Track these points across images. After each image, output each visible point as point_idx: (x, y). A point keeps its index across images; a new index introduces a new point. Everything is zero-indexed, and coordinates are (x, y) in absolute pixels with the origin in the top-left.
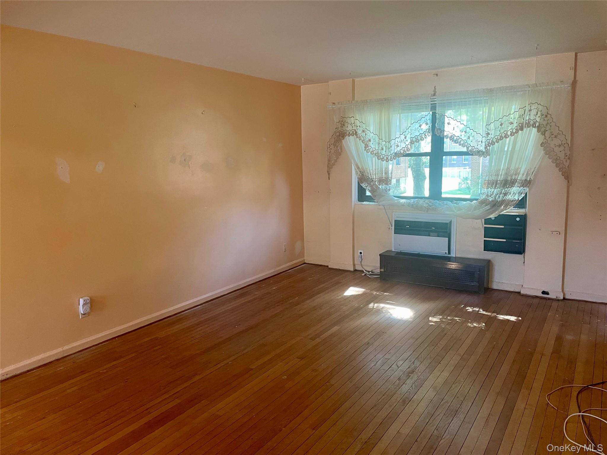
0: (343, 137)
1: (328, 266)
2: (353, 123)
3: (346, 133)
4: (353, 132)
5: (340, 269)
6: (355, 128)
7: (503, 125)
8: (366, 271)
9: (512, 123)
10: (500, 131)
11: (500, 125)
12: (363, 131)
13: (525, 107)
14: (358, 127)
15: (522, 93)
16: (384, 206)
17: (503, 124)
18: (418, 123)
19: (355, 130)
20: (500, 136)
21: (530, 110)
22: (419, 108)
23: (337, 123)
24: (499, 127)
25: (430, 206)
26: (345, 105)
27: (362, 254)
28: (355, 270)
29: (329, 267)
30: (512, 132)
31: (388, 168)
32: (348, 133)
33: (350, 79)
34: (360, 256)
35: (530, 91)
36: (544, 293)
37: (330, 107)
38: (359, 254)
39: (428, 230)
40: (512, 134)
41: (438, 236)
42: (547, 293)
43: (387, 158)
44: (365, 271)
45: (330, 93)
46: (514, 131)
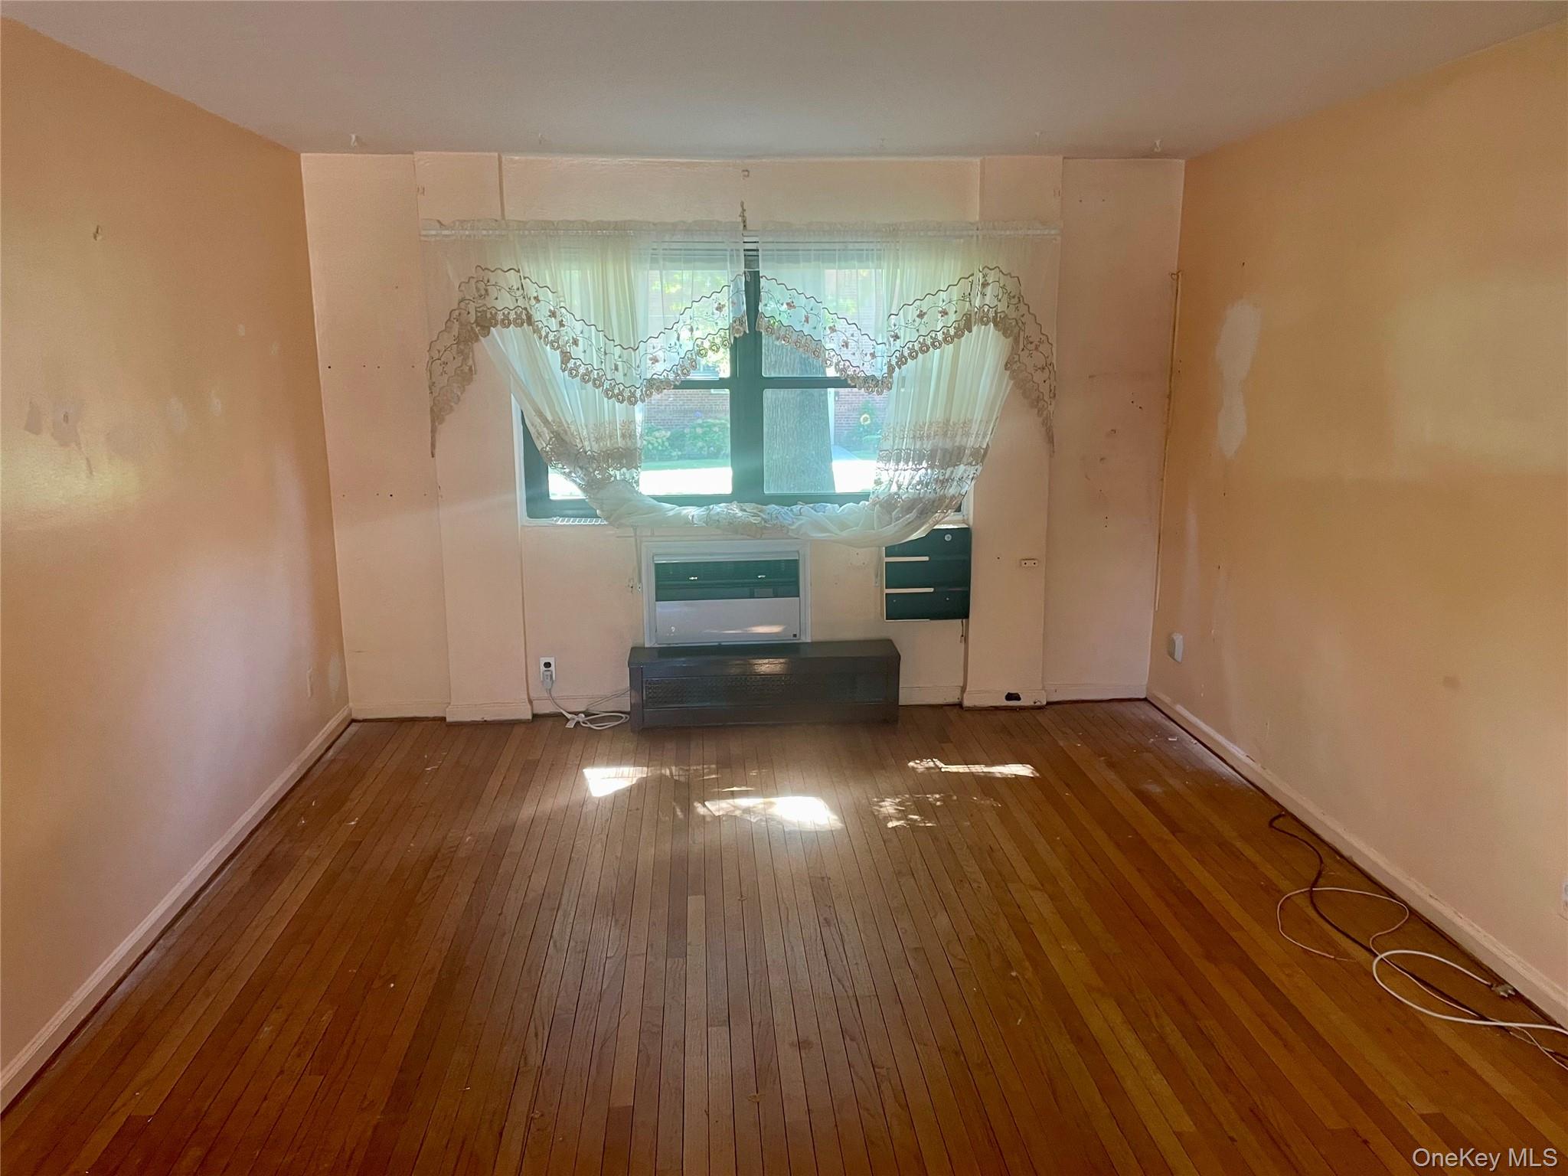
0: (486, 330)
1: (444, 719)
2: (518, 289)
3: (494, 316)
4: (519, 316)
5: (485, 721)
6: (526, 302)
7: (926, 316)
8: (570, 713)
9: (947, 314)
10: (918, 330)
11: (918, 316)
12: (553, 314)
13: (973, 275)
14: (533, 302)
15: (962, 241)
16: (635, 528)
17: (925, 313)
18: (711, 298)
19: (526, 309)
20: (919, 342)
21: (985, 285)
22: (710, 258)
23: (463, 284)
24: (914, 321)
25: (765, 522)
26: (484, 232)
27: (552, 668)
28: (535, 716)
29: (448, 720)
30: (946, 336)
31: (634, 421)
32: (500, 316)
33: (492, 154)
34: (549, 673)
35: (980, 237)
36: (1010, 697)
37: (433, 232)
38: (543, 668)
39: (745, 583)
40: (948, 339)
41: (776, 596)
42: (1017, 697)
43: (633, 395)
44: (569, 716)
45: (421, 190)
46: (952, 332)
